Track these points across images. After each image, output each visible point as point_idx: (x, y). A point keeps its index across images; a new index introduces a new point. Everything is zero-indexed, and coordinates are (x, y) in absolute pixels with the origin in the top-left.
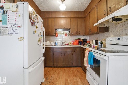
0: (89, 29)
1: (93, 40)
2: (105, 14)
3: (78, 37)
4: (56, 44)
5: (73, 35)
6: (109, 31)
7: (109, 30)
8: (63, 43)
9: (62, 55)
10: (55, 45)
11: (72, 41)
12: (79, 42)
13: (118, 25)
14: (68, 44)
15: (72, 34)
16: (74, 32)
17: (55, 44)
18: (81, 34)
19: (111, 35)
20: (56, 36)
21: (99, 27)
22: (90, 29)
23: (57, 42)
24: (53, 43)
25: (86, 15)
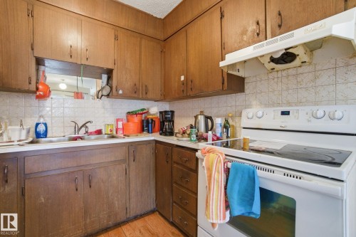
0: (182, 78)
1: (196, 117)
2: (258, 34)
3: (137, 105)
4: (39, 136)
5: (124, 97)
6: (247, 91)
7: (246, 87)
8: (79, 129)
9: (76, 185)
10: (32, 142)
11: (118, 120)
12: (142, 121)
13: (274, 74)
14: (99, 132)
15: (121, 92)
16: (128, 84)
17: (32, 137)
18: (150, 95)
19: (254, 103)
20: (39, 97)
21: (228, 74)
22: (186, 78)
23: (45, 125)
24: (24, 133)
25: (170, 32)
